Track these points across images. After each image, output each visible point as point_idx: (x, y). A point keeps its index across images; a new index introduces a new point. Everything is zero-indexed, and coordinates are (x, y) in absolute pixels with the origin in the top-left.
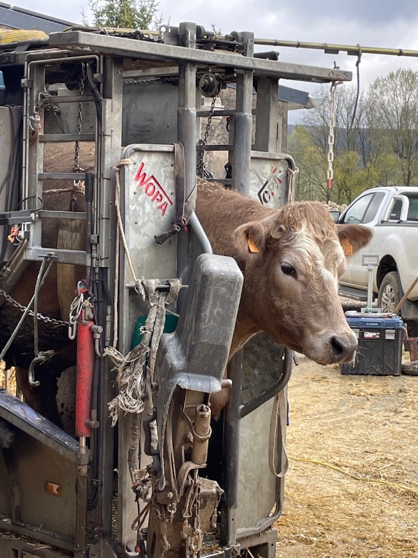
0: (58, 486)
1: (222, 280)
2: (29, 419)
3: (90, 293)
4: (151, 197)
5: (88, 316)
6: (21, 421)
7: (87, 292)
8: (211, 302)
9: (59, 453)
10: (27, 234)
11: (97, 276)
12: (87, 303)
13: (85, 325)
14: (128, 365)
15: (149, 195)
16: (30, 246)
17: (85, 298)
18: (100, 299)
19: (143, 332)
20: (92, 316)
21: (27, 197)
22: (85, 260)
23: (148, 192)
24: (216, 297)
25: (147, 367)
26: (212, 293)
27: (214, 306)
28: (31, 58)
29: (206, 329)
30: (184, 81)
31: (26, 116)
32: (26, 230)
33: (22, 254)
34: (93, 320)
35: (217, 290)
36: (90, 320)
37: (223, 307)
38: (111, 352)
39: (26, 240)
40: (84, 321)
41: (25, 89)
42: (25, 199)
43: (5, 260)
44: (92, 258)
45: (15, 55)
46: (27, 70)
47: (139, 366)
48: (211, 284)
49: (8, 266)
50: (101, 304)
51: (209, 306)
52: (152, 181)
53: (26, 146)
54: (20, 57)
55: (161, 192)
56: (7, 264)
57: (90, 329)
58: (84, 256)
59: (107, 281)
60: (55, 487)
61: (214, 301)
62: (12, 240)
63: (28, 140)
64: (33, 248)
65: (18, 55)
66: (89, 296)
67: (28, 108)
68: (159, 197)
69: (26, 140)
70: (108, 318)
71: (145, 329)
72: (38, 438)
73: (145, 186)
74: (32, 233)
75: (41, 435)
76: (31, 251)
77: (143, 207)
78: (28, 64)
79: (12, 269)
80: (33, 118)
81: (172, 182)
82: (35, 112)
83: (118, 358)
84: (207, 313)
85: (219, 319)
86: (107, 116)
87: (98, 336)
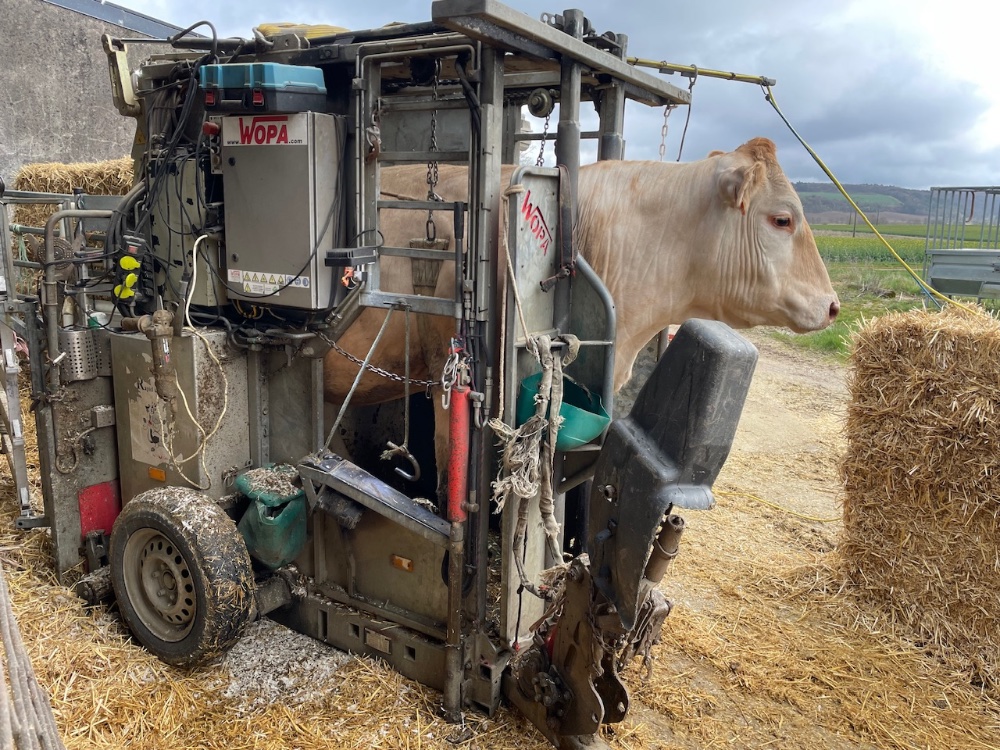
0: (409, 561)
1: (739, 359)
2: (383, 498)
3: (465, 352)
4: (536, 233)
5: (465, 381)
6: (373, 501)
7: (462, 351)
8: (721, 391)
9: (423, 537)
10: (365, 275)
11: (472, 331)
12: (463, 365)
13: (460, 391)
14: (519, 440)
15: (534, 231)
16: (369, 290)
17: (460, 359)
18: (478, 359)
19: (540, 401)
20: (469, 381)
21: (363, 229)
22: (454, 311)
23: (534, 227)
24: (729, 382)
25: (546, 443)
26: (724, 377)
27: (723, 397)
28: (363, 52)
29: (711, 426)
30: (570, 88)
31: (360, 127)
32: (363, 270)
33: (357, 298)
34: (470, 385)
35: (731, 373)
36: (466, 384)
37: (733, 396)
38: (497, 425)
39: (363, 283)
40: (459, 387)
41: (357, 93)
42: (361, 233)
43: (335, 305)
44: (464, 309)
45: (340, 49)
46: (360, 67)
47: (536, 442)
48: (724, 365)
49: (338, 312)
50: (478, 367)
51: (719, 396)
52: (537, 213)
53: (360, 167)
54: (346, 50)
55: (544, 228)
56: (337, 310)
57: (468, 396)
58: (453, 306)
59: (485, 336)
60: (405, 563)
61: (726, 390)
62: (347, 283)
63: (363, 159)
64: (372, 292)
65: (343, 48)
66: (464, 356)
67: (363, 117)
68: (542, 233)
69: (360, 159)
70: (488, 382)
71: (540, 398)
72: (395, 519)
73: (530, 219)
74: (370, 274)
75: (400, 517)
76: (369, 296)
77: (529, 247)
78: (361, 59)
79: (343, 316)
80: (370, 129)
81: (554, 214)
82: (374, 123)
83: (507, 432)
84: (716, 405)
85: (727, 411)
86: (489, 128)
87: (479, 405)
